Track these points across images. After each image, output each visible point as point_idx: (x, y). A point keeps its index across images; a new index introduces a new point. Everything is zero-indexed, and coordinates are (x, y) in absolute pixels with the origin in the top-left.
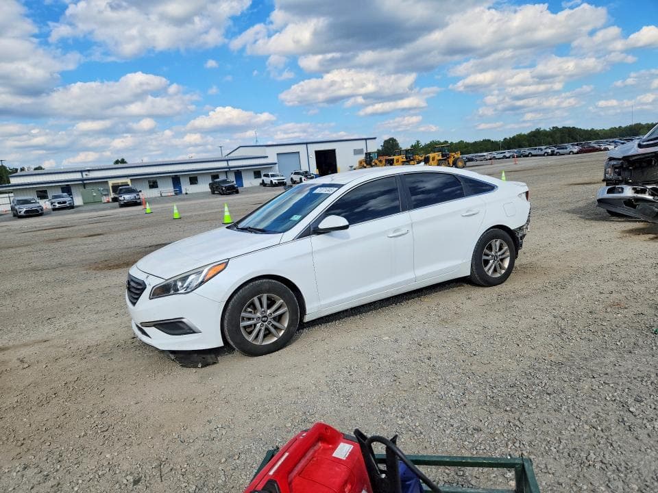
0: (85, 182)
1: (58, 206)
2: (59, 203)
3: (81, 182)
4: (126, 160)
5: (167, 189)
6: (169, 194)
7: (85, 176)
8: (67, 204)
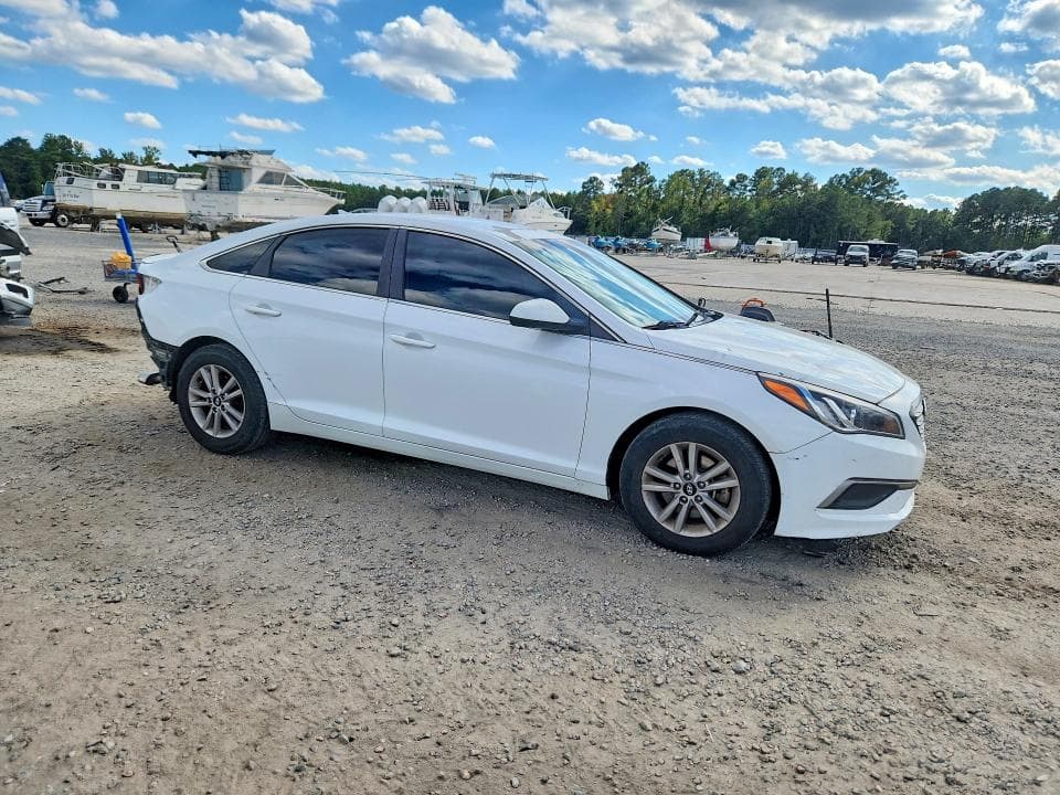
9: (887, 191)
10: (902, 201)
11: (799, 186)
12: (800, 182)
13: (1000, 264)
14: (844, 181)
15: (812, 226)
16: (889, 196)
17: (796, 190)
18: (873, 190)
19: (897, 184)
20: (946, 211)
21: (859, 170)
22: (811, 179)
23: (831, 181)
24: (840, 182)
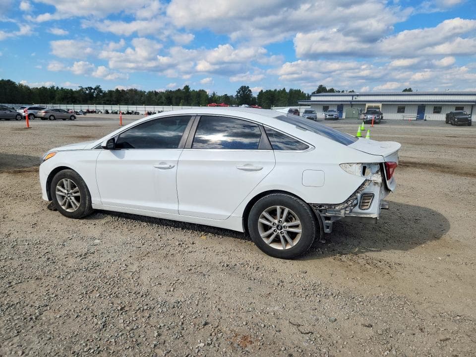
0: (353, 103)
1: (328, 117)
2: (329, 115)
3: (350, 103)
4: (412, 89)
5: (411, 115)
6: (412, 119)
7: (354, 99)
8: (334, 117)
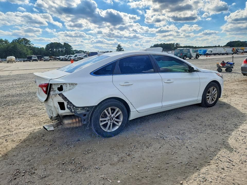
9: (28, 43)
10: (33, 46)
11: (4, 42)
12: (4, 41)
13: (68, 58)
14: (17, 41)
15: (12, 53)
16: (30, 44)
17: (3, 43)
18: (25, 43)
19: (30, 42)
20: (43, 48)
21: (20, 38)
22: (7, 41)
23: (13, 41)
24: (16, 41)
